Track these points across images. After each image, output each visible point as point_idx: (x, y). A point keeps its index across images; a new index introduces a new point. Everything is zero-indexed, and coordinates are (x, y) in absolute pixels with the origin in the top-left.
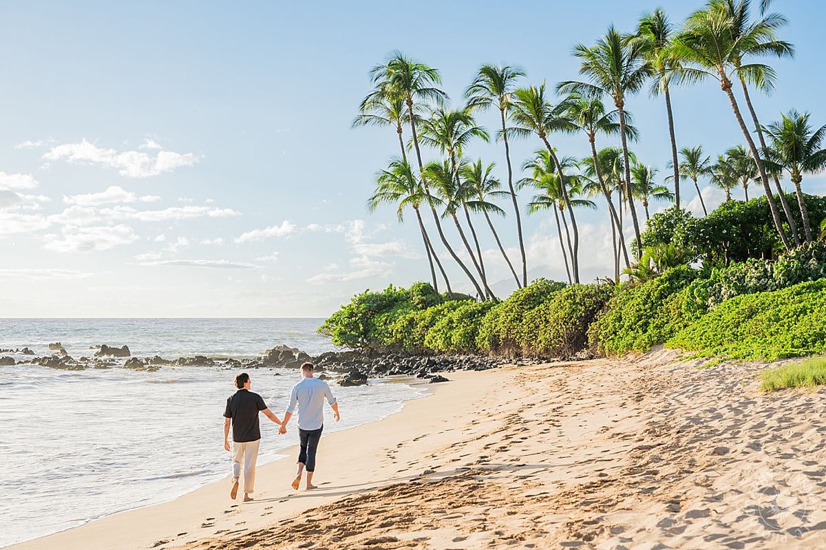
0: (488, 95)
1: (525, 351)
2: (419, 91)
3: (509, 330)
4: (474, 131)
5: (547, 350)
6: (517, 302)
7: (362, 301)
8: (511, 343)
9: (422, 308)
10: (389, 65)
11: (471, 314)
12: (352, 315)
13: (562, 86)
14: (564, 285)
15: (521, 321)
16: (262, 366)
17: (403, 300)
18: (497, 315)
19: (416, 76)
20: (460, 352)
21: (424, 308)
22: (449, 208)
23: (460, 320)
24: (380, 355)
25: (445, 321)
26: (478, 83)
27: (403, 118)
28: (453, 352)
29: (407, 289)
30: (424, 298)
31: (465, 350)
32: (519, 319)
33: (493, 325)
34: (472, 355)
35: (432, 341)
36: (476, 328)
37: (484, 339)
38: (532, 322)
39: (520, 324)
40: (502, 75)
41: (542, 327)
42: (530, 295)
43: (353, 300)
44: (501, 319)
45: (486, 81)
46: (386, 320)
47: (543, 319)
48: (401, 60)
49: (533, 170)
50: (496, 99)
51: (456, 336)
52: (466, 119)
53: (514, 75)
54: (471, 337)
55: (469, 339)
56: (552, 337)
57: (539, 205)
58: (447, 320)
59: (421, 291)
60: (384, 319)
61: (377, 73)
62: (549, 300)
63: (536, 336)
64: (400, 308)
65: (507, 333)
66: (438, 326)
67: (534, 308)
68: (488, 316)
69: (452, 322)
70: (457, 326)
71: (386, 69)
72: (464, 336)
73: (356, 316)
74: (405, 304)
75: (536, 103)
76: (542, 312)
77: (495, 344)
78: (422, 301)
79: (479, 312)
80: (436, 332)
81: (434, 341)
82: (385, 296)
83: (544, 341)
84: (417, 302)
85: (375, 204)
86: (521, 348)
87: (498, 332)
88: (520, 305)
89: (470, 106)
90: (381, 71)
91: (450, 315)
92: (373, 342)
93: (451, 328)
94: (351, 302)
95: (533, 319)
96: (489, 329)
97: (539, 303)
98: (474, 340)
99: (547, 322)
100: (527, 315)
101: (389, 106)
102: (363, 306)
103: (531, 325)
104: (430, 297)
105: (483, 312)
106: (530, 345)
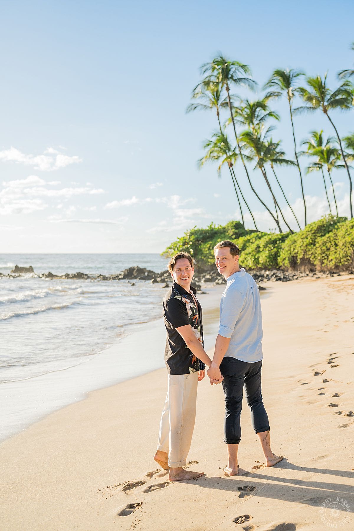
0: (279, 90)
1: (318, 268)
2: (235, 80)
3: (305, 252)
4: (270, 114)
5: (337, 267)
6: (311, 231)
7: (192, 234)
8: (306, 261)
9: (236, 238)
10: (213, 62)
11: (273, 241)
12: (185, 243)
13: (341, 73)
14: (346, 219)
15: (315, 245)
16: (122, 279)
17: (221, 233)
18: (295, 242)
19: (233, 70)
20: (266, 269)
21: (237, 238)
22: (258, 163)
23: (266, 246)
24: (206, 271)
25: (254, 246)
26: (273, 81)
27: (220, 105)
28: (261, 269)
29: (224, 225)
30: (237, 231)
31: (270, 267)
32: (313, 243)
33: (292, 249)
34: (275, 271)
35: (244, 261)
36: (278, 251)
37: (285, 259)
38: (324, 246)
39: (315, 247)
40: (289, 76)
41: (332, 249)
42: (321, 226)
43: (185, 233)
44: (299, 244)
45: (278, 79)
46: (210, 247)
47: (333, 243)
48: (222, 58)
49: (307, 146)
50: (285, 92)
51: (263, 257)
52: (264, 107)
53: (298, 75)
54: (274, 258)
55: (272, 259)
56: (341, 256)
57: (314, 168)
58: (255, 246)
59: (234, 226)
60: (208, 246)
61: (204, 69)
62: (337, 229)
63: (328, 256)
64: (219, 238)
65: (304, 255)
66: (248, 250)
67: (324, 235)
68: (287, 242)
69: (258, 247)
70: (263, 250)
71: (211, 65)
72: (269, 257)
73: (188, 244)
74: (223, 235)
75: (321, 88)
76: (332, 239)
77: (293, 263)
78: (235, 234)
79: (280, 239)
80: (247, 254)
81: (245, 261)
82: (208, 230)
83: (335, 260)
84: (231, 234)
85: (202, 164)
86: (315, 266)
87: (295, 254)
88: (314, 233)
89: (267, 97)
90: (207, 66)
91: (257, 242)
92: (200, 263)
93: (259, 252)
94: (184, 235)
95: (324, 244)
96: (289, 252)
97: (329, 232)
98: (277, 259)
99: (336, 245)
100: (320, 240)
101: (211, 96)
102: (193, 237)
103: (324, 248)
104: (241, 231)
105: (283, 239)
106: (323, 263)
